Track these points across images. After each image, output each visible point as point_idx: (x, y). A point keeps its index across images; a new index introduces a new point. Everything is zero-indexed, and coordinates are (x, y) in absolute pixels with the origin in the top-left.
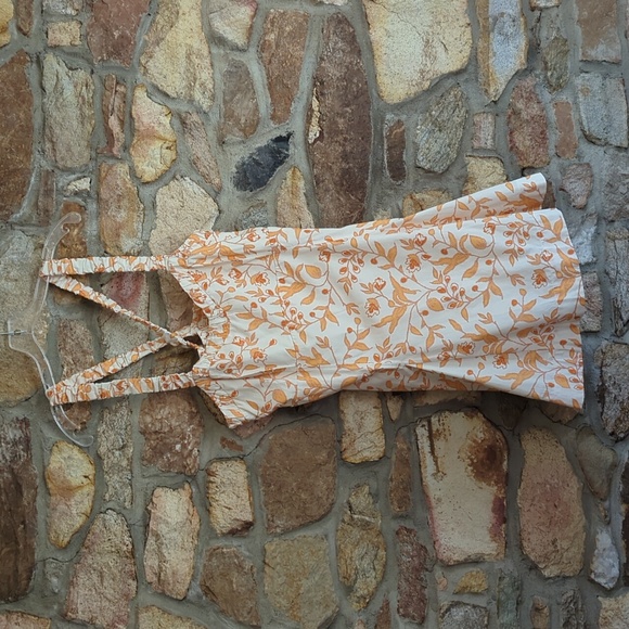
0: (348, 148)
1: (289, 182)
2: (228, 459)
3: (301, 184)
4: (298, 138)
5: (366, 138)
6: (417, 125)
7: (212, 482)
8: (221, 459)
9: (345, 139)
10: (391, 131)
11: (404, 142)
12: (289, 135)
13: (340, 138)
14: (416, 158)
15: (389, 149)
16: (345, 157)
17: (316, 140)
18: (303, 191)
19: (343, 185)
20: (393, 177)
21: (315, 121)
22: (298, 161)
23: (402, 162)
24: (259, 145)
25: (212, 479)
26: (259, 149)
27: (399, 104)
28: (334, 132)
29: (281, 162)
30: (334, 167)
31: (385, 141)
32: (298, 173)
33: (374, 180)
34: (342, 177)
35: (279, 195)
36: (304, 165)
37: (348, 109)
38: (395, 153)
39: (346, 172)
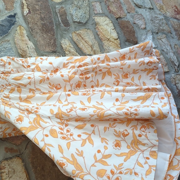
0: (43, 16)
1: (19, 31)
2: (11, 158)
3: (25, 32)
4: (19, 15)
5: (49, 12)
6: (70, 8)
7: (3, 172)
8: (6, 159)
9: (40, 13)
10: (59, 10)
11: (66, 13)
12: (15, 14)
13: (38, 12)
14: (72, 19)
15: (61, 16)
16: (42, 19)
17: (27, 14)
18: (26, 35)
19: (43, 30)
20: (65, 26)
21: (25, 7)
22: (21, 23)
23: (67, 20)
24: (2, 19)
25: (3, 171)
26: (2, 21)
27: (60, 3)
28: (35, 10)
29: (13, 24)
30: (38, 23)
31: (58, 14)
32: (22, 28)
33: (57, 28)
34: (43, 27)
35: (15, 37)
36: (24, 25)
37: (39, 3)
38: (64, 17)
39: (43, 25)
